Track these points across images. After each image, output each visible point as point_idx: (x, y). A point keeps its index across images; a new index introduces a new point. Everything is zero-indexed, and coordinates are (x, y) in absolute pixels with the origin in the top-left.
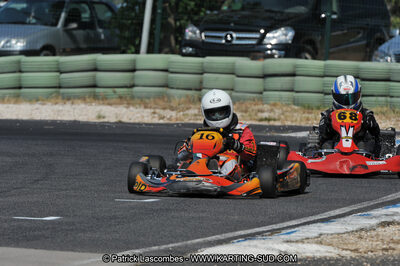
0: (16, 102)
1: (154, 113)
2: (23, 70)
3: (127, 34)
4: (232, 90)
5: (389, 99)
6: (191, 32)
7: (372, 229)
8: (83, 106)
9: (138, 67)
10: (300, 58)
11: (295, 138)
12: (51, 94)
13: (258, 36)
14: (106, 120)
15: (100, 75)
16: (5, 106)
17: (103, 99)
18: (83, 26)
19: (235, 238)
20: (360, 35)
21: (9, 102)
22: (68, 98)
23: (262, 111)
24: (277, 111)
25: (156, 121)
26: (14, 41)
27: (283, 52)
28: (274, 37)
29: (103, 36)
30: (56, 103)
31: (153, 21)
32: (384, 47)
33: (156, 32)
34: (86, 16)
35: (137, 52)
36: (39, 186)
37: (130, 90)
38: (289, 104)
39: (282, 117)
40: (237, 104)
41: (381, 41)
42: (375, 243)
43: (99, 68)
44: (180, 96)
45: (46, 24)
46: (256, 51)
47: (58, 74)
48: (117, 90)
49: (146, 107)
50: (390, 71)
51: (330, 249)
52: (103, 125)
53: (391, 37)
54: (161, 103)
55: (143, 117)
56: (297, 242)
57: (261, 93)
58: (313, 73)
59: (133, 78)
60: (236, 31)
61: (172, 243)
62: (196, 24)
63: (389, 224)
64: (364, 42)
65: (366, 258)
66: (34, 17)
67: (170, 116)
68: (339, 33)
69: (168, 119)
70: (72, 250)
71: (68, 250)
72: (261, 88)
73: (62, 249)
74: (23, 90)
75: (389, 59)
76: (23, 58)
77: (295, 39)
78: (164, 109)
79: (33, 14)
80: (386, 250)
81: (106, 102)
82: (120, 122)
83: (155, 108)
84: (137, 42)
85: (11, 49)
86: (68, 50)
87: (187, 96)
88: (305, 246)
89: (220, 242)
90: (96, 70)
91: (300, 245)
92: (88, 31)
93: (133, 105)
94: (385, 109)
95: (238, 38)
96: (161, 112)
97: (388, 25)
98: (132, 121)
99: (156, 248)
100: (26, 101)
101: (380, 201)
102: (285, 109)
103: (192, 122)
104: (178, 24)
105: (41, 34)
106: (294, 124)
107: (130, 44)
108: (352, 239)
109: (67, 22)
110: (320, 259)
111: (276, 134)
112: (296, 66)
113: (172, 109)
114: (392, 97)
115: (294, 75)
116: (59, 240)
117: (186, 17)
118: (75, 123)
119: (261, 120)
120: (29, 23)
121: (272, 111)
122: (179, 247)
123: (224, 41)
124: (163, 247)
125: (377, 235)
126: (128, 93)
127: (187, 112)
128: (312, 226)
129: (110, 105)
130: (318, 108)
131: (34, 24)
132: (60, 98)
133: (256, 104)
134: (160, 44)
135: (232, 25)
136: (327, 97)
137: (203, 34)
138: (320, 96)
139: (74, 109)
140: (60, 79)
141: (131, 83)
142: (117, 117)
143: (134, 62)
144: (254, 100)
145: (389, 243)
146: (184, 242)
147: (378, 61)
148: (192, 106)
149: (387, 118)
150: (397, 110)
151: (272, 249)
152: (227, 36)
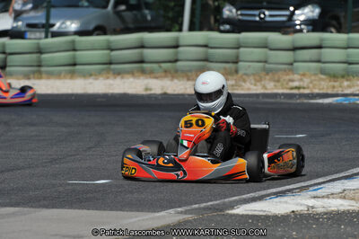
0: (72, 78)
2: (78, 48)
3: (170, 14)
4: (266, 62)
6: (229, 11)
8: (131, 79)
9: (181, 42)
10: (326, 32)
11: (322, 104)
12: (103, 70)
13: (288, 13)
14: (152, 92)
15: (147, 52)
16: (62, 81)
17: (149, 73)
18: (130, 8)
19: (268, 195)
21: (65, 78)
22: (118, 73)
23: (292, 81)
24: (305, 79)
26: (68, 23)
27: (310, 28)
29: (149, 18)
30: (108, 78)
31: (193, 3)
33: (197, 12)
35: (180, 30)
36: (91, 153)
37: (174, 64)
38: (316, 74)
39: (311, 85)
40: (270, 74)
43: (146, 45)
44: (219, 69)
45: (97, 7)
46: (286, 27)
47: (108, 52)
48: (163, 65)
49: (188, 79)
51: (353, 203)
52: (150, 96)
55: (186, 89)
56: (323, 197)
57: (292, 64)
58: (338, 46)
59: (177, 54)
60: (268, 9)
62: (233, 4)
66: (87, 1)
70: (121, 210)
71: (117, 210)
72: (291, 60)
73: (111, 210)
74: (78, 67)
76: (77, 38)
77: (321, 15)
81: (153, 75)
82: (165, 94)
84: (180, 21)
85: (67, 30)
86: (118, 29)
87: (225, 69)
88: (330, 201)
89: (254, 200)
90: (142, 47)
91: (326, 200)
92: (135, 12)
93: (177, 78)
95: (271, 16)
98: (176, 93)
99: (197, 206)
100: (80, 76)
102: (313, 78)
104: (216, 4)
105: (93, 15)
106: (321, 92)
107: (173, 23)
109: (116, 4)
110: (344, 212)
111: (306, 101)
112: (322, 40)
115: (320, 47)
116: (109, 201)
118: (125, 96)
119: (292, 88)
120: (82, 7)
121: (301, 80)
122: (218, 205)
123: (257, 19)
124: (203, 205)
126: (172, 67)
128: (336, 183)
129: (156, 78)
130: (343, 77)
131: (87, 7)
132: (111, 73)
133: (288, 75)
134: (201, 23)
135: (265, 4)
136: (351, 66)
137: (239, 12)
138: (345, 65)
139: (124, 83)
140: (110, 56)
141: (175, 58)
142: (162, 89)
143: (177, 39)
144: (285, 71)
146: (222, 200)
148: (230, 77)
151: (301, 205)
152: (259, 15)
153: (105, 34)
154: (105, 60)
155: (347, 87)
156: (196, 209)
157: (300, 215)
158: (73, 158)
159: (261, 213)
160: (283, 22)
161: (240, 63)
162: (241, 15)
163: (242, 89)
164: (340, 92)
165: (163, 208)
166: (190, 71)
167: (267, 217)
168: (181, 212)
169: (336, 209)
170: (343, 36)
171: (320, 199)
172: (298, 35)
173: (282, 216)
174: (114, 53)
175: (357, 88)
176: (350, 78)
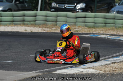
1: (42, 29)
2: (2, 16)
3: (34, 5)
4: (66, 22)
5: (115, 25)
6: (54, 5)
7: (109, 64)
8: (20, 27)
9: (37, 15)
10: (87, 12)
11: (86, 37)
12: (10, 24)
13: (74, 5)
14: (27, 31)
17: (26, 25)
18: (20, 3)
19: (67, 67)
20: (106, 5)
22: (16, 25)
23: (75, 28)
24: (80, 28)
25: (43, 31)
27: (82, 11)
28: (79, 6)
29: (26, 6)
30: (12, 26)
32: (113, 9)
33: (43, 4)
35: (37, 10)
36: (7, 51)
38: (83, 27)
39: (82, 30)
41: (112, 7)
42: (110, 69)
45: (9, 2)
46: (73, 10)
47: (12, 17)
48: (31, 22)
49: (40, 27)
50: (115, 16)
51: (96, 70)
52: (26, 33)
53: (115, 6)
54: (44, 26)
55: (39, 30)
56: (86, 68)
57: (75, 23)
58: (91, 17)
59: (36, 18)
60: (67, 4)
61: (48, 69)
62: (55, 2)
63: (114, 63)
64: (107, 7)
65: (108, 73)
67: (47, 30)
68: (99, 5)
69: (47, 31)
72: (75, 21)
74: (2, 22)
75: (115, 13)
76: (2, 12)
77: (86, 6)
78: (45, 28)
80: (114, 71)
81: (27, 26)
82: (32, 32)
83: (42, 28)
84: (37, 8)
86: (16, 10)
87: (52, 24)
88: (88, 70)
89: (62, 69)
90: (24, 16)
91: (87, 69)
92: (22, 4)
93: (36, 27)
94: (113, 28)
95: (68, 6)
96: (44, 29)
97: (114, 2)
98: (35, 32)
99: (43, 70)
100: (3, 25)
101: (112, 56)
102: (82, 28)
103: (54, 32)
104: (50, 2)
105: (8, 5)
106: (85, 32)
108: (103, 67)
109: (15, 2)
110: (93, 74)
111: (80, 36)
112: (86, 15)
113: (48, 28)
115: (85, 17)
116: (13, 68)
118: (18, 32)
119: (75, 31)
120: (4, 2)
121: (78, 28)
123: (64, 7)
124: (45, 70)
125: (111, 66)
126: (34, 23)
127: (52, 29)
128: (91, 64)
129: (29, 26)
130: (93, 28)
131: (6, 2)
132: (13, 24)
133: (74, 26)
134: (44, 8)
135: (66, 2)
136: (96, 24)
137: (57, 5)
138: (93, 24)
139: (18, 28)
140: (13, 19)
141: (35, 20)
142: (31, 30)
143: (36, 14)
144: (73, 25)
145: (114, 69)
146: (51, 69)
147: (111, 13)
148: (54, 27)
149: (114, 30)
150: (117, 28)
151: (79, 71)
152: (64, 6)
153: (11, 11)
154: (11, 20)
155: (94, 31)
156: (42, 71)
157: (78, 74)
159: (65, 73)
160: (72, 8)
161: (57, 22)
163: (58, 31)
164: (92, 33)
167: (67, 75)
169: (90, 72)
170: (93, 14)
172: (77, 13)
173: (72, 74)
174: (14, 18)
175: (98, 31)
176: (95, 28)
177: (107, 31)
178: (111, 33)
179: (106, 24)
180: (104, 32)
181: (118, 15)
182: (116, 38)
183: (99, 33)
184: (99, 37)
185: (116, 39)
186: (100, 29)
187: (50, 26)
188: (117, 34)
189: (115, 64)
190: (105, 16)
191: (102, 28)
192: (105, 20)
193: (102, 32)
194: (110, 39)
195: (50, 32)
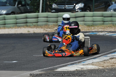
0: (4, 29)
1: (44, 30)
2: (6, 19)
3: (35, 7)
5: (112, 22)
6: (54, 6)
7: (108, 60)
8: (23, 29)
9: (39, 17)
10: (86, 11)
13: (73, 6)
14: (30, 32)
15: (28, 19)
17: (29, 26)
19: (68, 65)
20: (103, 4)
21: (2, 29)
22: (19, 27)
25: (45, 32)
26: (3, 11)
27: (81, 10)
28: (78, 6)
29: (29, 8)
30: (16, 28)
31: (43, 3)
32: (110, 7)
33: (44, 6)
34: (23, 3)
35: (39, 12)
36: (11, 52)
37: (37, 23)
38: (83, 25)
41: (109, 5)
42: (108, 64)
43: (28, 17)
44: (52, 24)
45: (12, 6)
47: (15, 20)
48: (33, 24)
49: (42, 28)
50: (112, 14)
51: (96, 66)
52: (29, 34)
53: (112, 4)
54: (46, 27)
55: (41, 31)
56: (86, 65)
59: (38, 20)
60: (67, 5)
61: (50, 67)
62: (56, 3)
63: (113, 58)
64: (104, 6)
65: (106, 69)
66: (8, 4)
68: (97, 4)
69: (49, 31)
70: (21, 71)
71: (19, 71)
73: (18, 71)
74: (6, 25)
75: (112, 11)
76: (6, 16)
77: (84, 6)
78: (47, 28)
79: (8, 3)
80: (112, 66)
82: (34, 33)
83: (44, 28)
84: (39, 10)
85: (2, 13)
86: (19, 13)
87: (54, 24)
88: (88, 66)
89: (64, 66)
91: (87, 66)
92: (24, 7)
93: (38, 28)
94: (111, 25)
95: (68, 7)
96: (46, 29)
97: (111, 1)
98: (38, 32)
99: (45, 69)
100: (7, 28)
101: (110, 52)
102: (82, 26)
104: (50, 4)
105: (11, 8)
106: (85, 31)
107: (36, 10)
108: (102, 63)
109: (18, 5)
110: (93, 69)
112: (85, 14)
113: (49, 28)
114: (113, 22)
115: (84, 17)
116: (17, 68)
117: (52, 2)
118: (21, 34)
120: (7, 6)
122: (52, 68)
123: (64, 8)
124: (47, 68)
125: (109, 62)
126: (36, 24)
127: (54, 29)
128: (90, 60)
129: (31, 28)
130: (92, 26)
131: (8, 6)
132: (17, 26)
134: (45, 10)
135: (66, 3)
136: (94, 22)
137: (58, 6)
138: (92, 22)
139: (21, 30)
142: (33, 31)
143: (38, 15)
145: (113, 64)
146: (53, 67)
147: (108, 11)
148: (55, 27)
149: (112, 27)
150: (115, 25)
151: (79, 67)
152: (64, 6)
153: (15, 14)
154: (15, 23)
155: (93, 29)
156: (45, 70)
157: (79, 71)
158: (5, 54)
159: (66, 71)
160: (72, 9)
161: (58, 23)
162: (58, 7)
164: (91, 31)
165: (34, 70)
166: (42, 25)
167: (68, 72)
168: (40, 71)
170: (91, 13)
171: (85, 66)
172: (77, 13)
173: (73, 71)
174: (18, 20)
175: (97, 29)
176: (94, 26)
177: (105, 28)
178: (109, 30)
179: (104, 22)
180: (103, 29)
181: (115, 13)
182: (114, 34)
183: (98, 31)
184: (98, 34)
185: (114, 36)
186: (98, 27)
187: (51, 27)
188: (115, 31)
189: (114, 60)
190: (103, 14)
191: (100, 26)
192: (103, 18)
193: (100, 30)
194: (108, 35)
195: (51, 32)
